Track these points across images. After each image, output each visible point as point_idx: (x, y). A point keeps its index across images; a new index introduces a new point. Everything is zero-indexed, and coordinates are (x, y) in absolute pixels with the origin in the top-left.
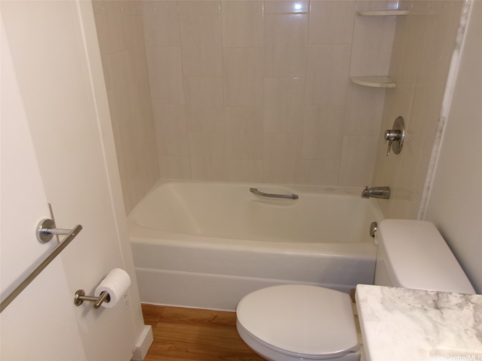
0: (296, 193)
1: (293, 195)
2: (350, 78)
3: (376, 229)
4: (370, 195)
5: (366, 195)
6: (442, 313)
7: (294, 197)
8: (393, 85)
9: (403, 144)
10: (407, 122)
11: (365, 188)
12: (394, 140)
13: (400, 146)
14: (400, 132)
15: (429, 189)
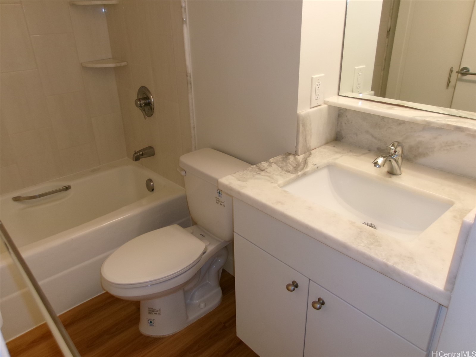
0: (66, 184)
1: (64, 187)
2: (81, 64)
3: (152, 184)
4: (140, 157)
5: (137, 159)
6: (266, 171)
7: (66, 188)
8: (123, 64)
9: (154, 107)
10: (151, 88)
11: (134, 153)
12: (145, 106)
13: (152, 109)
14: (148, 98)
15: (194, 128)
